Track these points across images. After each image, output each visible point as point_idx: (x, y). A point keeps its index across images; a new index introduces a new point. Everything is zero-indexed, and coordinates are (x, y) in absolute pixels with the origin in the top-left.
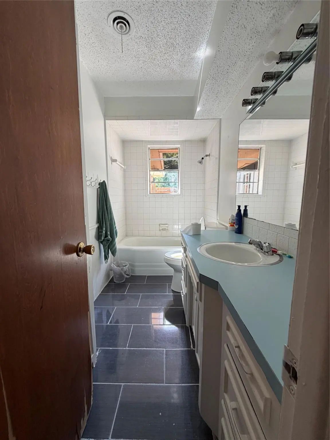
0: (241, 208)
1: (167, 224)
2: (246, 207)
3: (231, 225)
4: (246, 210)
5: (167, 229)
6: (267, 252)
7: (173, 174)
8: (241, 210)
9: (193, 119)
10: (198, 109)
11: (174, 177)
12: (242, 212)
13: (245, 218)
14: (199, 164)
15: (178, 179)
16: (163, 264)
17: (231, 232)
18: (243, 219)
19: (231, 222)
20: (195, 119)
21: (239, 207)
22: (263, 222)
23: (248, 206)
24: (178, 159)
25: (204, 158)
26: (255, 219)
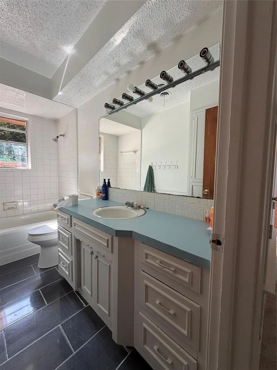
0: (106, 181)
1: (15, 202)
2: (109, 180)
3: (97, 195)
4: (109, 183)
5: (15, 207)
6: (136, 208)
7: (20, 147)
8: (106, 182)
9: (52, 100)
10: (60, 93)
11: (21, 150)
12: (107, 183)
13: (109, 188)
14: (54, 142)
15: (26, 153)
16: (28, 244)
17: (99, 199)
18: (108, 188)
19: (97, 192)
20: (53, 100)
21: (105, 180)
22: (126, 189)
23: (110, 179)
24: (26, 132)
25: (59, 137)
26: (119, 188)
